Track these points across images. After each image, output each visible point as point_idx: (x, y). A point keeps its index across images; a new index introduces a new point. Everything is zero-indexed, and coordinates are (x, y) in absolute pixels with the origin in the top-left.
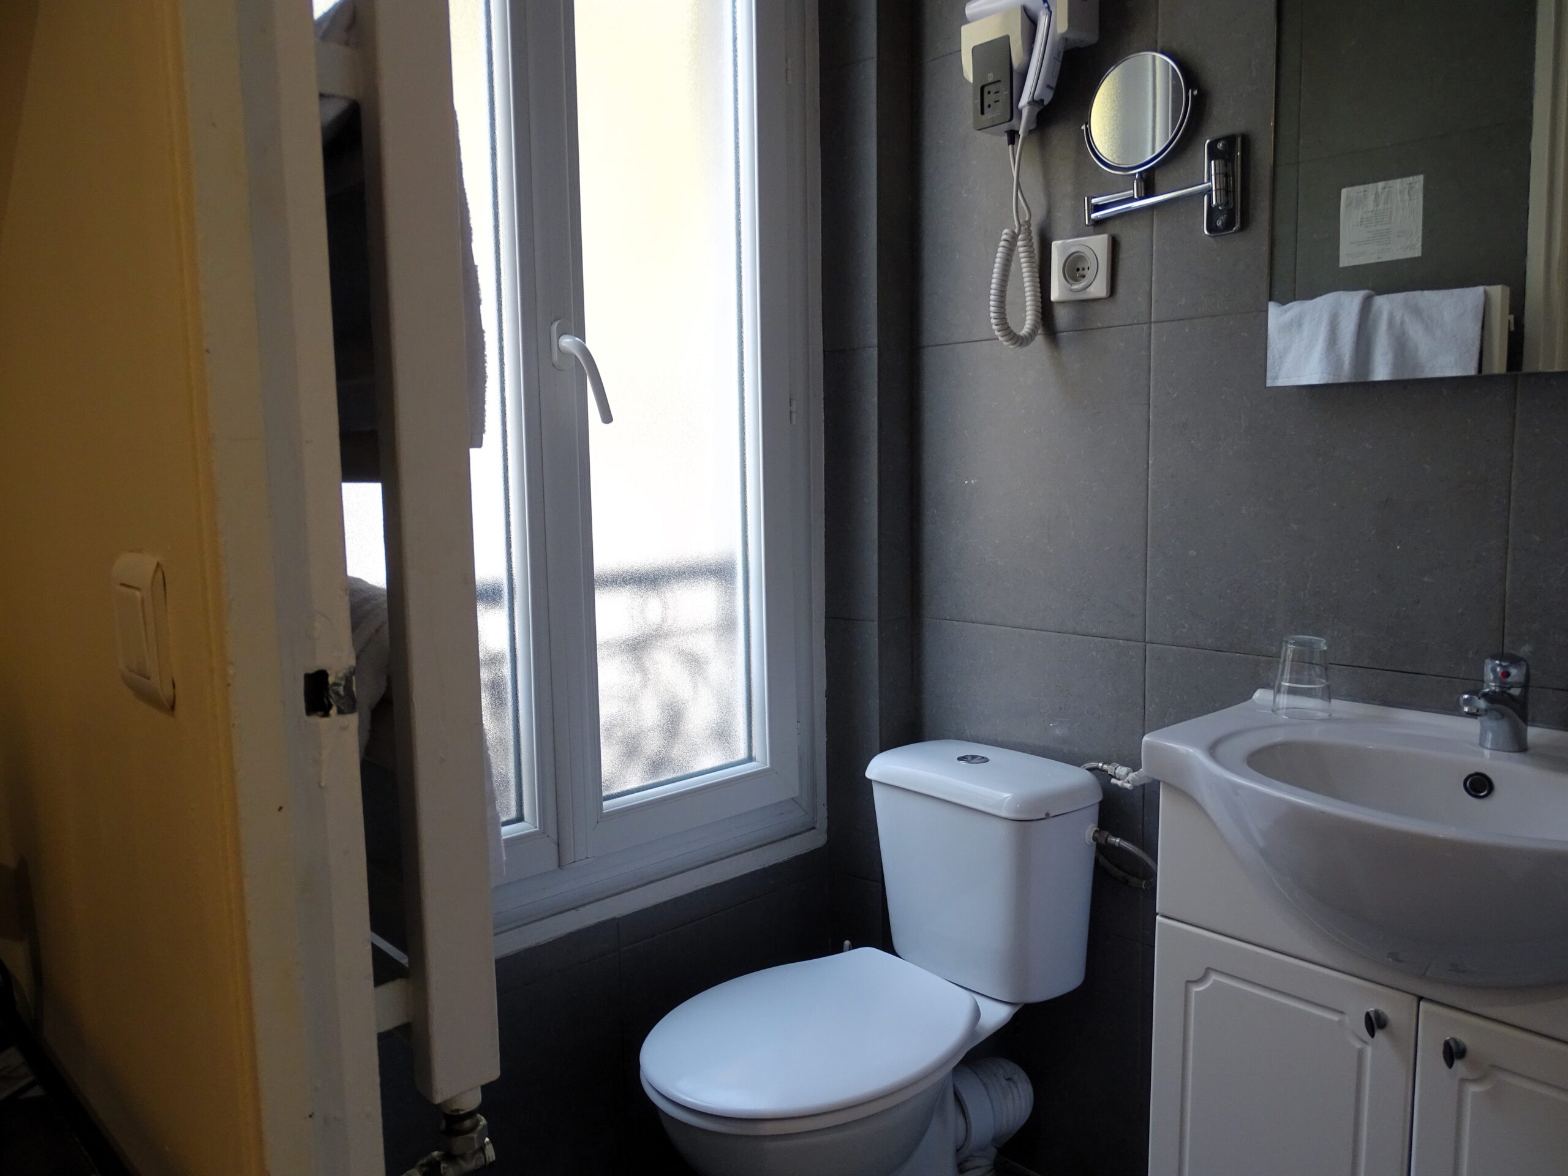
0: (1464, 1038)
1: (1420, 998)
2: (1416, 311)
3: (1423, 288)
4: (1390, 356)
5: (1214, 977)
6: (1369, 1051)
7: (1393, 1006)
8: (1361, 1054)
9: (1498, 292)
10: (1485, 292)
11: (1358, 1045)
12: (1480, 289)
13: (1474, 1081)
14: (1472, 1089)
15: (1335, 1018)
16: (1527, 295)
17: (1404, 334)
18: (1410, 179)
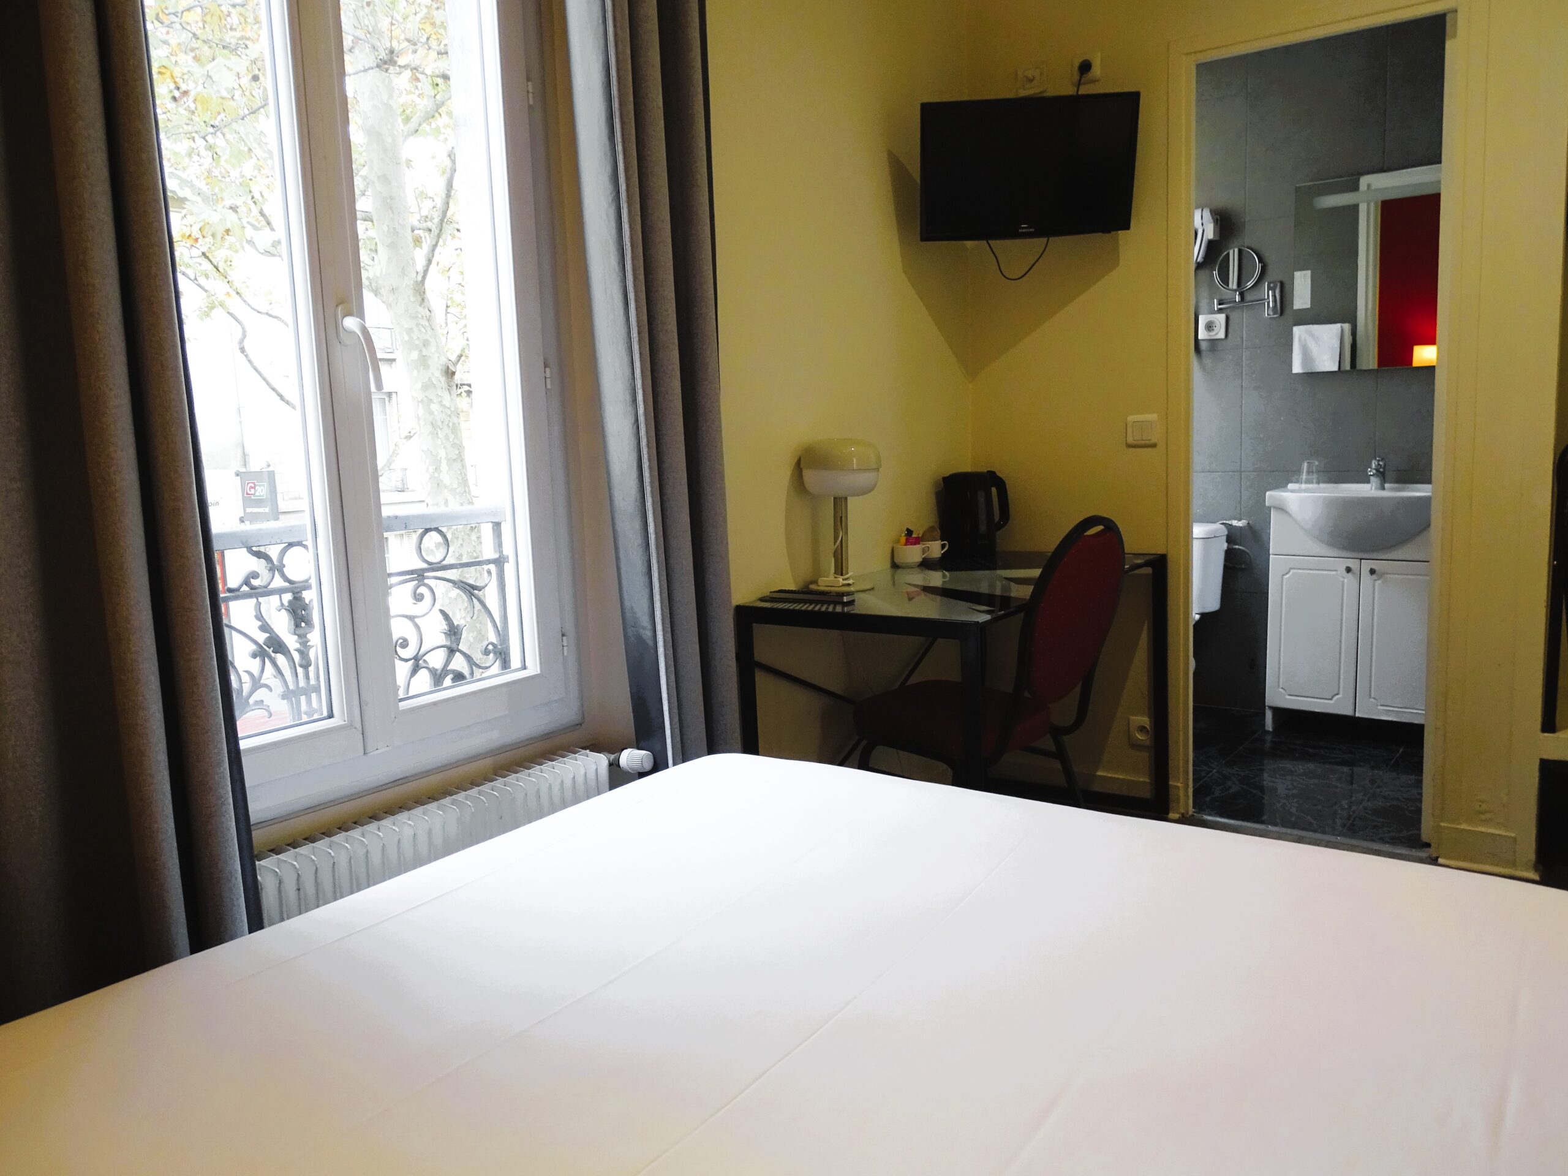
0: (1373, 567)
1: (1361, 559)
2: (1312, 335)
3: (1313, 324)
4: (1301, 355)
5: (1292, 571)
6: (1346, 581)
7: (1353, 564)
8: (1343, 582)
9: (1347, 327)
10: (1341, 327)
11: (1342, 579)
12: (1338, 326)
13: (1378, 579)
14: (1378, 582)
15: (1334, 573)
16: (1358, 328)
17: (1305, 345)
18: (1304, 272)
